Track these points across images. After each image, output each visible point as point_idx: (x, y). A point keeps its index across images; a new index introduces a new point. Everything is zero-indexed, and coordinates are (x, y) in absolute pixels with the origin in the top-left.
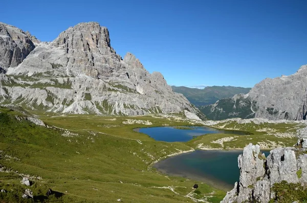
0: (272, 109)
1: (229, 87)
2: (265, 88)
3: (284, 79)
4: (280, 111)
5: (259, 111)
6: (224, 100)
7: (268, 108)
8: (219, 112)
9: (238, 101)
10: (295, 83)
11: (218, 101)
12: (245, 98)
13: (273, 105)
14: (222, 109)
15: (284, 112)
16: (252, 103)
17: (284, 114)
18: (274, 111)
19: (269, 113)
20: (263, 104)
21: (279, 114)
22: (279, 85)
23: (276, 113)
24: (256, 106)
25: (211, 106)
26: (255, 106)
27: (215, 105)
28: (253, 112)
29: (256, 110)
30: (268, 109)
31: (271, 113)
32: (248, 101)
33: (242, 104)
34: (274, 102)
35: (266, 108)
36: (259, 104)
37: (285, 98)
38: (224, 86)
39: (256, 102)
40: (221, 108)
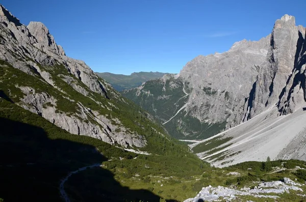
0: (210, 89)
1: (157, 73)
2: (198, 66)
3: (218, 57)
4: (219, 91)
5: (194, 92)
6: (152, 81)
7: (204, 88)
8: (146, 95)
9: (168, 82)
10: (234, 58)
11: (144, 83)
12: (176, 78)
13: (210, 84)
14: (149, 92)
15: (224, 92)
16: (184, 83)
17: (224, 93)
18: (211, 90)
19: (206, 94)
20: (197, 84)
21: (218, 94)
22: (214, 63)
23: (214, 93)
24: (189, 87)
25: (136, 90)
26: (187, 87)
27: (141, 88)
28: (185, 94)
29: (189, 92)
30: (205, 89)
31: (209, 94)
32: (179, 82)
33: (173, 85)
34: (210, 80)
35: (202, 88)
36: (193, 85)
37: (222, 75)
38: (151, 72)
39: (189, 83)
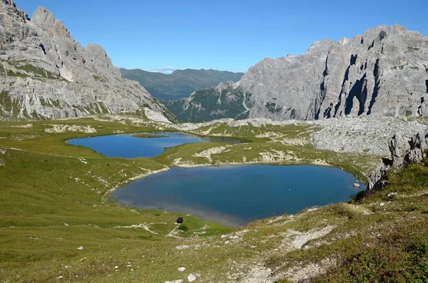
0: (274, 104)
1: (211, 70)
2: (263, 73)
3: (290, 61)
4: (285, 108)
5: (255, 108)
6: (203, 91)
7: (268, 103)
8: (195, 110)
9: (224, 92)
10: (306, 67)
11: (194, 93)
12: (235, 88)
13: (275, 99)
14: (200, 106)
15: (290, 109)
16: (244, 95)
17: (290, 111)
18: (276, 107)
19: (269, 111)
20: (261, 97)
21: (283, 112)
22: (284, 69)
23: (279, 110)
24: (251, 100)
25: (184, 101)
26: (249, 99)
27: (190, 99)
28: (245, 110)
29: (250, 106)
30: (268, 105)
31: (272, 111)
32: (238, 93)
33: (230, 97)
34: (275, 94)
35: (265, 104)
36: (255, 97)
37: (291, 88)
38: (202, 69)
39: (250, 95)
40: (198, 104)
